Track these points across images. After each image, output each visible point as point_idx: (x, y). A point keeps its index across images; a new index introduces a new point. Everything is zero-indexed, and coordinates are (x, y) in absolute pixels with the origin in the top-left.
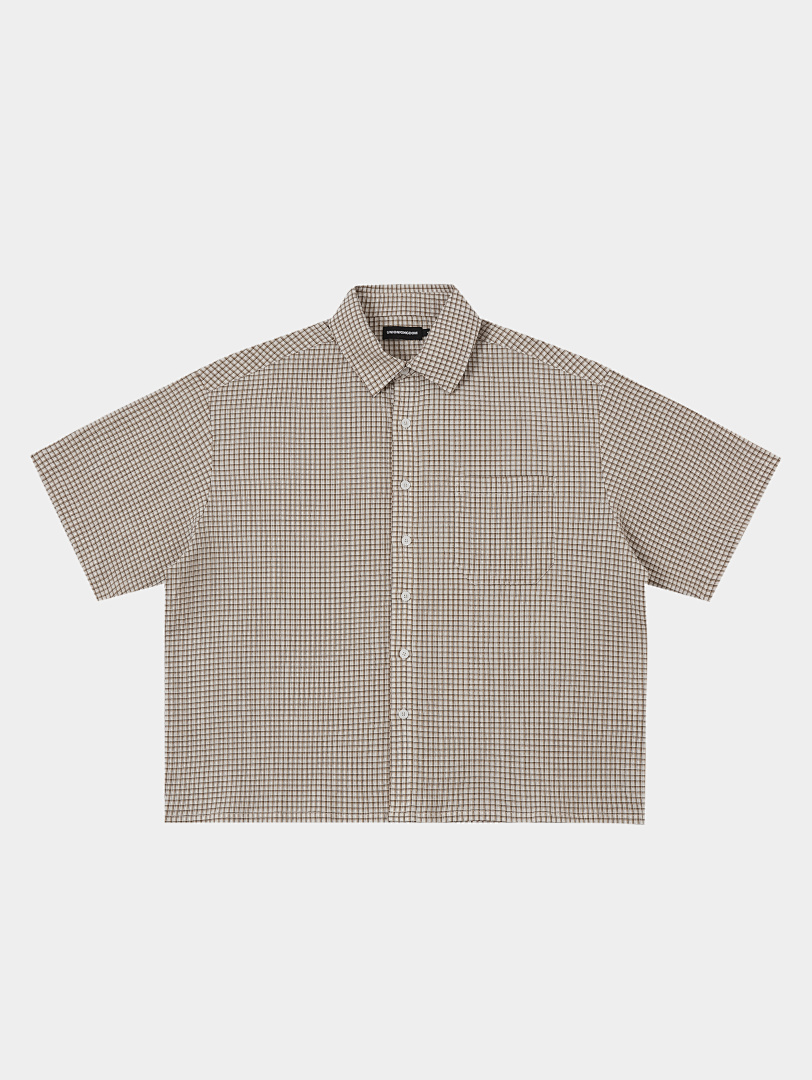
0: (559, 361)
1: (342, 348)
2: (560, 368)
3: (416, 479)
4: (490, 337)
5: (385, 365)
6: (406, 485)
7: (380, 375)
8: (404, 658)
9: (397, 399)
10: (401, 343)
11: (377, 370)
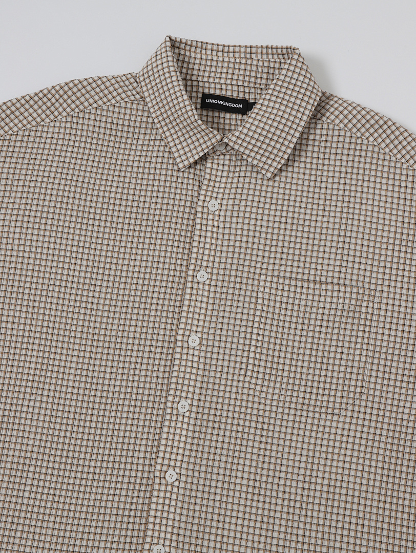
0: (404, 152)
1: (152, 110)
2: (403, 160)
3: (215, 271)
4: (328, 114)
5: (199, 136)
6: (202, 276)
7: (192, 147)
8: (170, 481)
9: (207, 176)
10: (222, 115)
11: (189, 141)
